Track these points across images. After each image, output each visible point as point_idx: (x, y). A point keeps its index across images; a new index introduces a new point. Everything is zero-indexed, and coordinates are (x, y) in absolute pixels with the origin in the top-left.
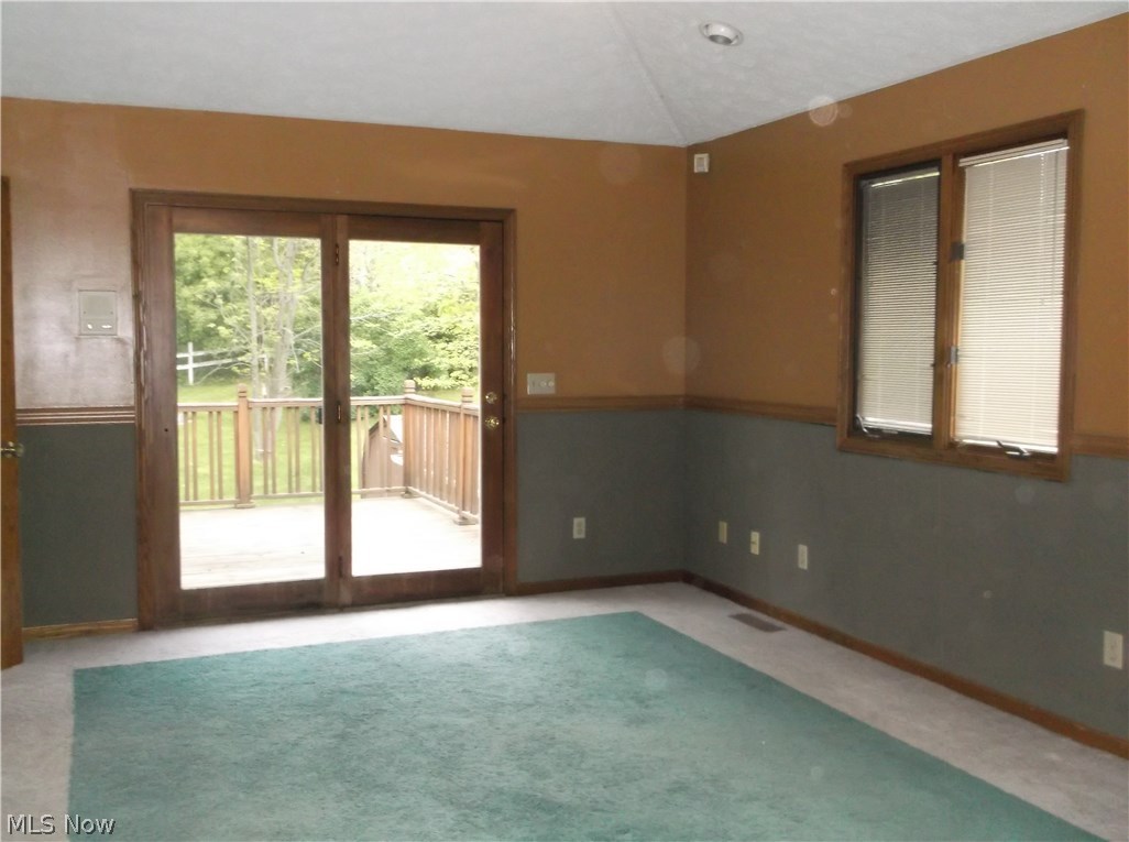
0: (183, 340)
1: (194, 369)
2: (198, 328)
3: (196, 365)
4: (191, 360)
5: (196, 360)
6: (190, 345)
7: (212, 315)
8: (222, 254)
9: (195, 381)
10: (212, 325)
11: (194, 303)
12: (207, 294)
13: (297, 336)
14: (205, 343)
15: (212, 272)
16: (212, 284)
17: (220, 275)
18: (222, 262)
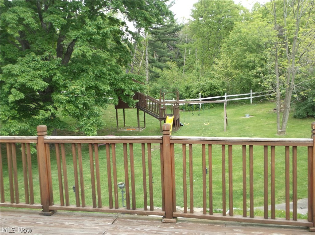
0: (249, 89)
1: (252, 98)
2: (254, 85)
3: (253, 97)
4: (251, 95)
5: (253, 95)
6: (251, 90)
7: (259, 80)
8: (262, 59)
9: (252, 102)
10: (260, 83)
11: (252, 76)
12: (257, 73)
13: (296, 85)
14: (256, 89)
15: (259, 65)
16: (259, 69)
17: (262, 66)
18: (262, 62)
